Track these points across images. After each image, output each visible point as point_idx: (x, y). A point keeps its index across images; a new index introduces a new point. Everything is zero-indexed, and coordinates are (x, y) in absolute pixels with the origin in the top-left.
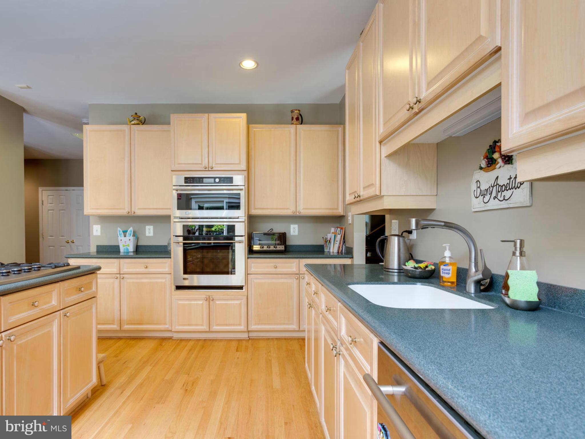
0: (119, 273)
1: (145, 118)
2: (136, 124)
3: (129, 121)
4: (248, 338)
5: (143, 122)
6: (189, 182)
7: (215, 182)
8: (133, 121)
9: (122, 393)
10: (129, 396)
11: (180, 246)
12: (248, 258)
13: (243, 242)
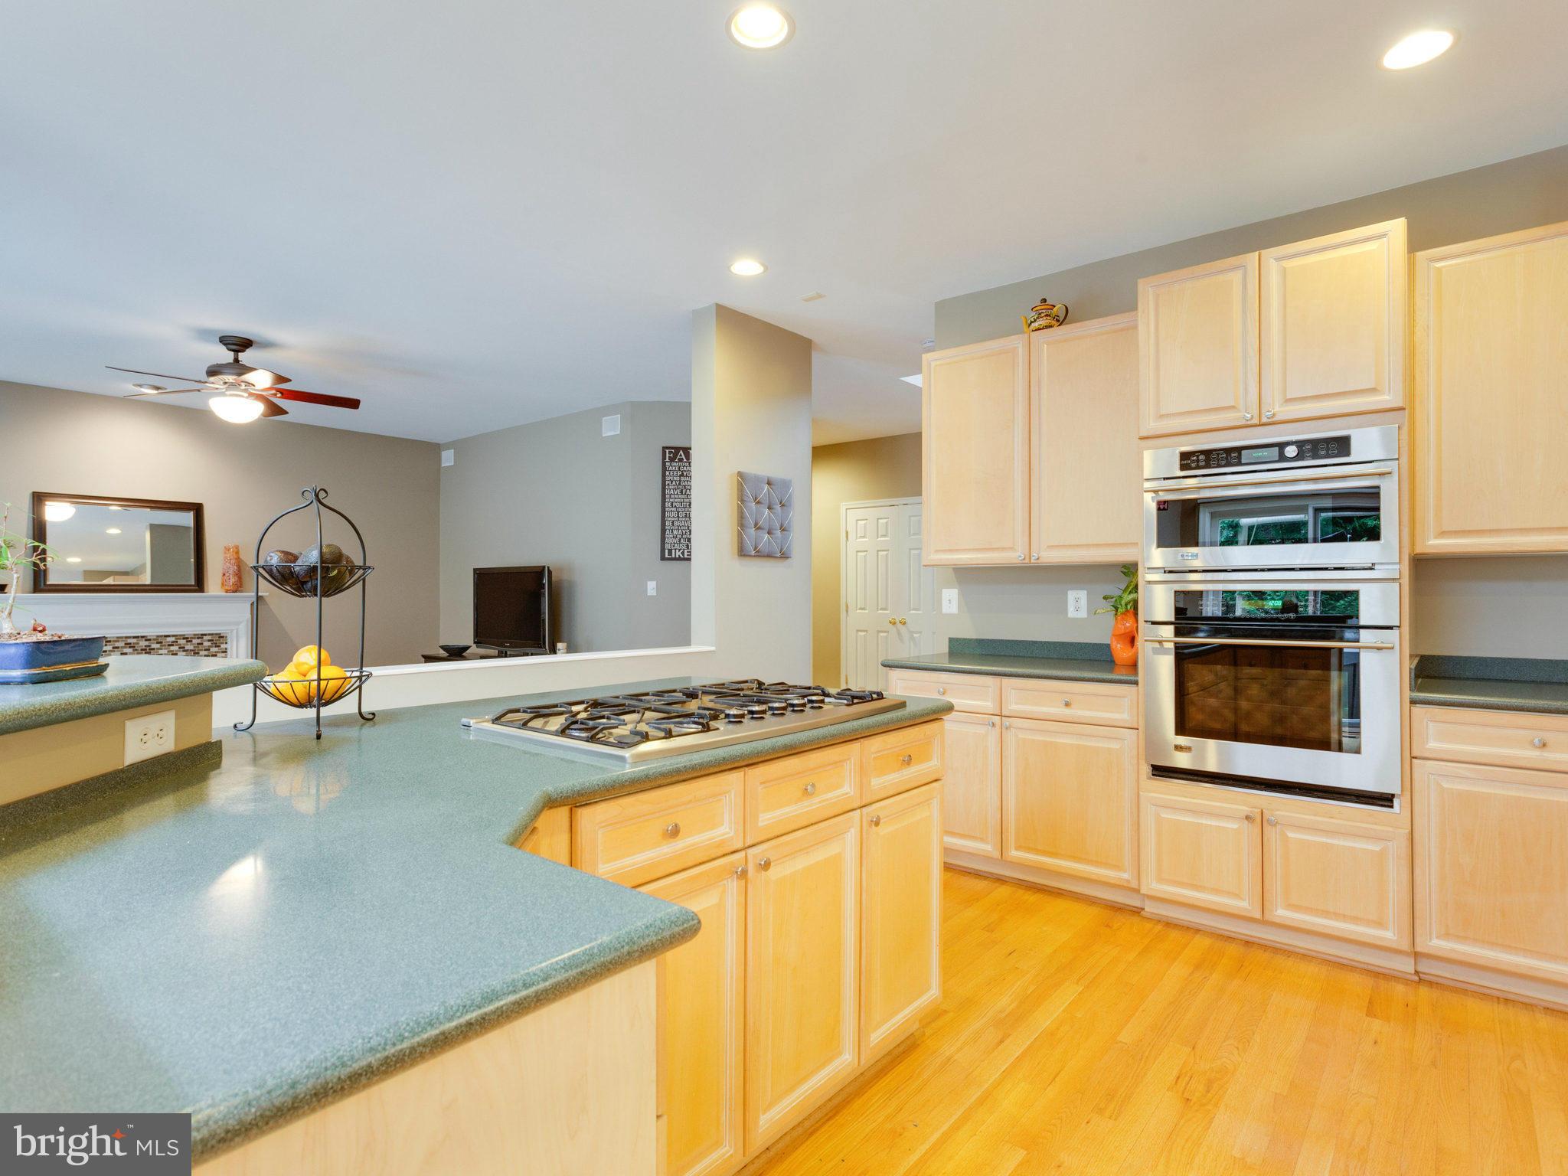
0: (998, 713)
1: (1067, 308)
2: (1043, 329)
3: (1027, 322)
4: (1417, 978)
5: (1062, 320)
6: (1193, 465)
7: (1282, 458)
8: (1035, 321)
9: (1001, 1042)
10: (1019, 1059)
11: (1166, 652)
12: (1413, 702)
13: (1393, 648)
